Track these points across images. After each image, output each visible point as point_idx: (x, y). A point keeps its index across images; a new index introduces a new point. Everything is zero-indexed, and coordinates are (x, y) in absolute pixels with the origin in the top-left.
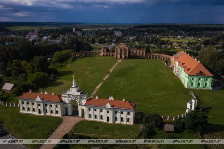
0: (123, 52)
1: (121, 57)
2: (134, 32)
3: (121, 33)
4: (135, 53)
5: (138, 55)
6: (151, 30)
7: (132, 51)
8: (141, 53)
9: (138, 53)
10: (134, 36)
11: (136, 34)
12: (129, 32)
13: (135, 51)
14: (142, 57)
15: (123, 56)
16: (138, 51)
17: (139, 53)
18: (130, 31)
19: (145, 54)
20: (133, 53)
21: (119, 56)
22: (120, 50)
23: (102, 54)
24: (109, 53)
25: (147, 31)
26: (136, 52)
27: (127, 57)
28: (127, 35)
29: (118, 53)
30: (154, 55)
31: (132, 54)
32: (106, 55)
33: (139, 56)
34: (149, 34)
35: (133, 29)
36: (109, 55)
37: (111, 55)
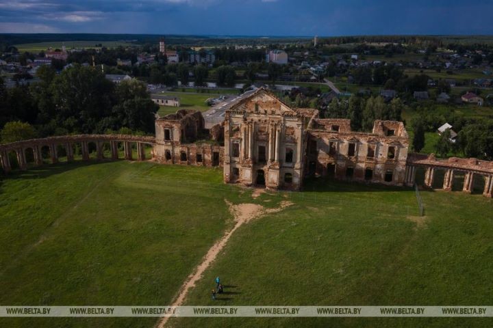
0: (272, 152)
1: (259, 180)
2: (320, 54)
3: (286, 55)
4: (343, 150)
5: (363, 166)
6: (366, 48)
7: (327, 141)
8: (383, 154)
9: (362, 153)
10: (322, 63)
11: (327, 57)
12: (307, 53)
13: (346, 142)
14: (389, 177)
15: (273, 177)
16: (364, 141)
17: (371, 154)
18: (309, 50)
19: (408, 164)
20: (332, 152)
21: (247, 175)
22: (256, 138)
23: (159, 150)
24: (195, 146)
25: (356, 51)
26: (351, 147)
27: (296, 180)
28: (301, 62)
29: (242, 154)
30: (463, 172)
31: (323, 158)
32: (184, 156)
33: (369, 173)
34: (363, 58)
35: (317, 47)
36: (199, 158)
37: (208, 157)
